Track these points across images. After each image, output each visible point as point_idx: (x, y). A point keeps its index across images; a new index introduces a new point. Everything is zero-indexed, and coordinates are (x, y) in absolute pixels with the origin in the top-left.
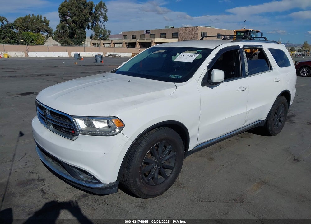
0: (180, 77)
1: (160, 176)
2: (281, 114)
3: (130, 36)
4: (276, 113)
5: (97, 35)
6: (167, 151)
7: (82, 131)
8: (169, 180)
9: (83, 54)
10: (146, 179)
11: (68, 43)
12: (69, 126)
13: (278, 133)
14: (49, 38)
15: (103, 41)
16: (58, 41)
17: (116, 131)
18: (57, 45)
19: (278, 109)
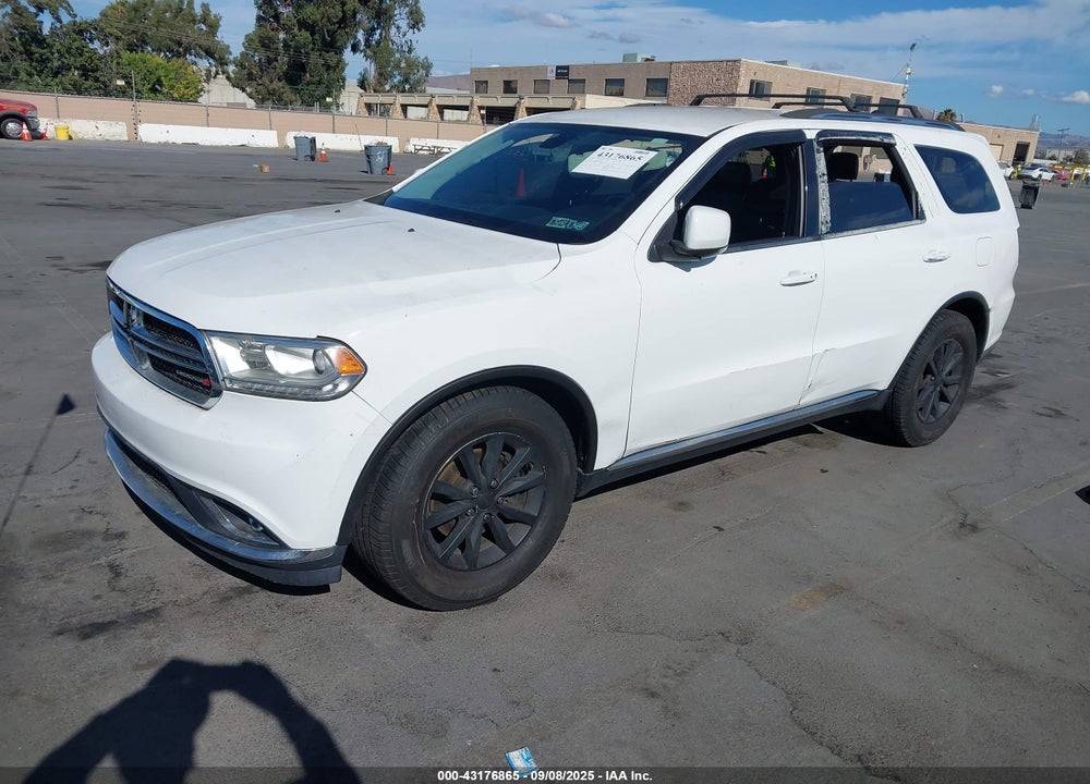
0: (580, 226)
1: (487, 545)
2: (950, 373)
3: (497, 86)
4: (928, 371)
5: (383, 76)
6: (516, 463)
7: (232, 380)
8: (517, 559)
9: (327, 141)
10: (437, 547)
11: (280, 99)
12: (195, 362)
13: (933, 439)
14: (215, 77)
15: (401, 99)
16: (248, 90)
17: (337, 385)
18: (243, 106)
19: (940, 354)
